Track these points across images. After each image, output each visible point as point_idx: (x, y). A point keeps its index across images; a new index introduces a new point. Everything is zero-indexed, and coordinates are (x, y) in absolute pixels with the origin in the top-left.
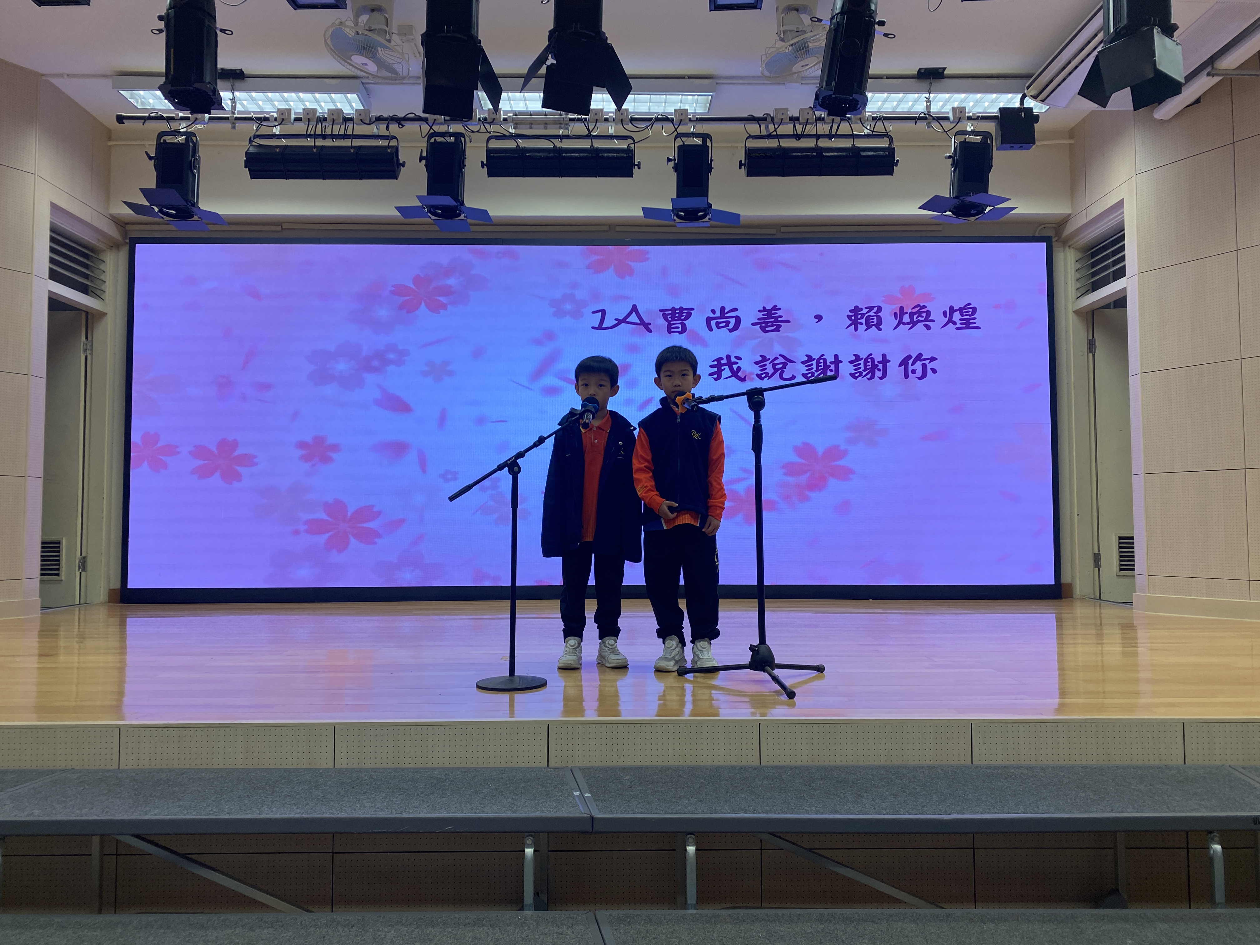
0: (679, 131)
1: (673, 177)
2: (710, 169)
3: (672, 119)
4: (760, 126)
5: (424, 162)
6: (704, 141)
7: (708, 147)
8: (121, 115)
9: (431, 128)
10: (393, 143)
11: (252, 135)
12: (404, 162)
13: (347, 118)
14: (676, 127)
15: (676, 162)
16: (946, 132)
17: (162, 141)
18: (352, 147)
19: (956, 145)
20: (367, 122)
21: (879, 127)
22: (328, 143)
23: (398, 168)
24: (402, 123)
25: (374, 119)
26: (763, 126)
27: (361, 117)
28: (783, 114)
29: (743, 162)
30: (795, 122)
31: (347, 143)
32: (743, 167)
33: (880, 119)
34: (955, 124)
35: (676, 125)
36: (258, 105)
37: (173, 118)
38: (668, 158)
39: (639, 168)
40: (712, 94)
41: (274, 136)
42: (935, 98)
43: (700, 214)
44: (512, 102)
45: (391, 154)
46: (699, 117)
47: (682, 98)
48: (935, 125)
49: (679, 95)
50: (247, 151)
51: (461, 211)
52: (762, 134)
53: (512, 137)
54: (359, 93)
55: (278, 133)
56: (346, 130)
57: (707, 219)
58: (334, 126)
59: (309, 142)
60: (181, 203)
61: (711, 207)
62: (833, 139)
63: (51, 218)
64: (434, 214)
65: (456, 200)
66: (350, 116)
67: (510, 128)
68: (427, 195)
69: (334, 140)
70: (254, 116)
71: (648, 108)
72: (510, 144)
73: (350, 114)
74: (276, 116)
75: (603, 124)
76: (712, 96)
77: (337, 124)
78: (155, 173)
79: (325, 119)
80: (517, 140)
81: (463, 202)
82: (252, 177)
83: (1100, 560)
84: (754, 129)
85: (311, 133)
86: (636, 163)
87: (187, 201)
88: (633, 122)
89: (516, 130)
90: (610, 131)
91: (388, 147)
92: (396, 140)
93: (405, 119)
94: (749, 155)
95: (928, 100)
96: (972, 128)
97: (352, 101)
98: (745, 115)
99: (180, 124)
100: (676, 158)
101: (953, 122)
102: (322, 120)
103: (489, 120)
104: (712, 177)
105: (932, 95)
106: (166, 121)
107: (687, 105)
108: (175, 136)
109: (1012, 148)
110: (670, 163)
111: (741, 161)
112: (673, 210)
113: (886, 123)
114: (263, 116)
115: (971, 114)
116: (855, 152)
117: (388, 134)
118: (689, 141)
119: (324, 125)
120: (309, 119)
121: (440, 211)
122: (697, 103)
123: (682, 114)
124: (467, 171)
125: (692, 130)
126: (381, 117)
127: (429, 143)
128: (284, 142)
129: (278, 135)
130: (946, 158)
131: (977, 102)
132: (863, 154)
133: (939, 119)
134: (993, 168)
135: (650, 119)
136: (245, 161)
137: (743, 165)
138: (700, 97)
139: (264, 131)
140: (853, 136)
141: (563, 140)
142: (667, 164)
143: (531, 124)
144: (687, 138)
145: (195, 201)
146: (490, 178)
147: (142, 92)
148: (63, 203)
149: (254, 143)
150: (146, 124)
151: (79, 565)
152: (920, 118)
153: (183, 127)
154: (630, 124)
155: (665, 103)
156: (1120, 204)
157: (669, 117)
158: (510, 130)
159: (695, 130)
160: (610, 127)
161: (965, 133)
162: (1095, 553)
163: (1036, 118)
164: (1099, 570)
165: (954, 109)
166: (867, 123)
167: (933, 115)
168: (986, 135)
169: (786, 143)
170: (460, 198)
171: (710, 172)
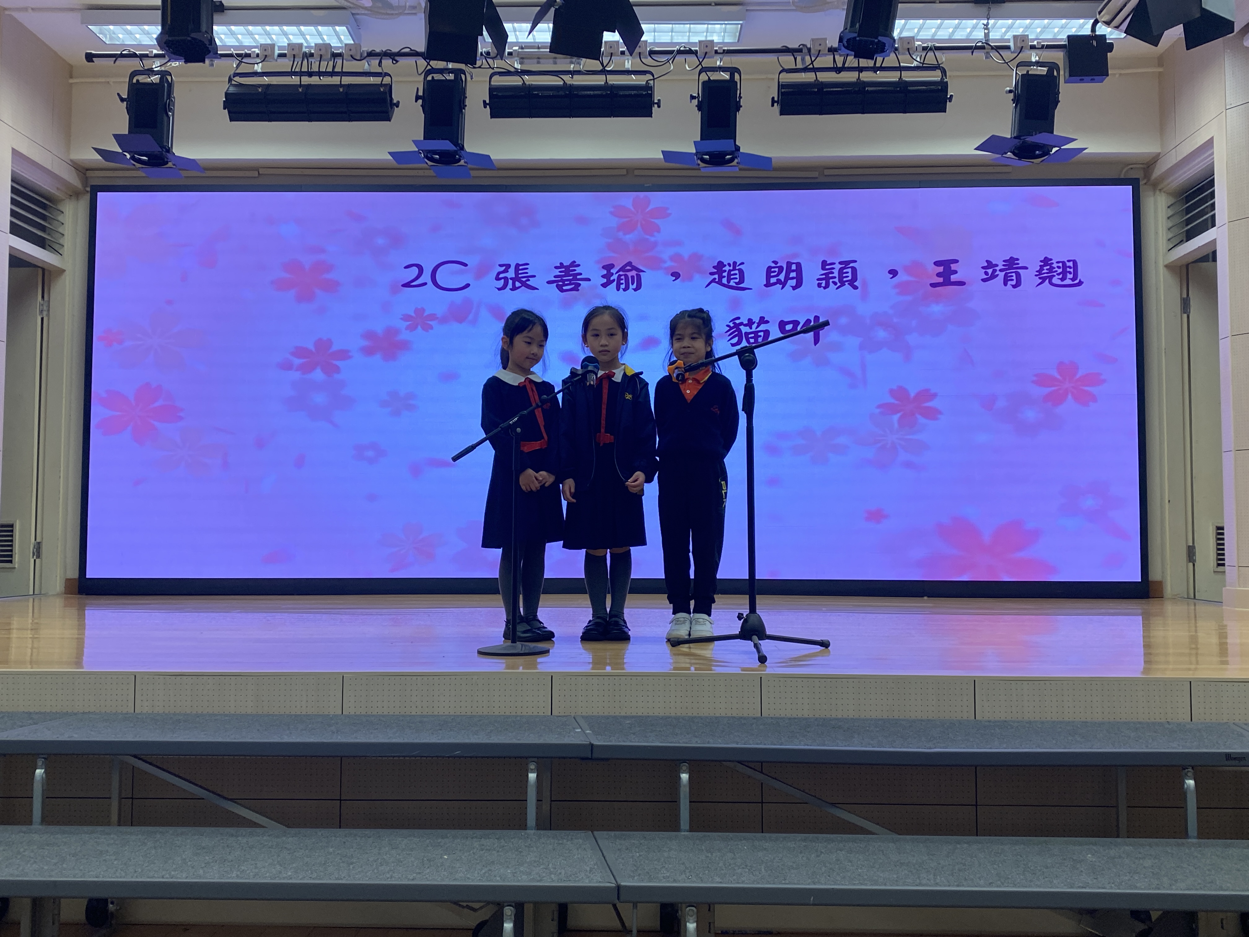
0: (704, 64)
1: (696, 117)
2: (738, 107)
3: (696, 51)
4: (795, 59)
5: (420, 102)
6: (732, 76)
7: (736, 82)
8: (91, 53)
9: (428, 64)
10: (387, 80)
11: (232, 72)
12: (398, 102)
13: (336, 53)
14: (701, 60)
15: (700, 99)
16: (1007, 63)
17: (135, 81)
18: (341, 85)
19: (1017, 78)
20: (358, 58)
21: (930, 59)
22: (315, 80)
23: (391, 108)
24: (397, 58)
25: (366, 55)
26: (799, 59)
27: (351, 53)
28: (820, 45)
29: (776, 99)
30: (835, 53)
31: (336, 80)
32: (776, 104)
33: (931, 49)
34: (1016, 54)
35: (701, 58)
36: (237, 39)
37: (146, 56)
38: (691, 95)
39: (659, 107)
40: (741, 22)
41: (256, 74)
42: (994, 25)
43: (728, 157)
44: (517, 33)
45: (384, 92)
46: (726, 48)
47: (708, 28)
48: (994, 54)
49: (705, 24)
50: (227, 90)
51: (460, 156)
52: (798, 67)
53: (517, 73)
54: (348, 26)
55: (259, 70)
56: (334, 67)
57: (735, 163)
58: (321, 63)
59: (295, 80)
60: (156, 149)
61: (739, 150)
62: (878, 72)
63: (12, 166)
64: (432, 159)
65: (456, 144)
66: (339, 52)
67: (516, 62)
68: (424, 139)
69: (321, 78)
70: (234, 52)
71: (670, 38)
72: (515, 81)
73: (338, 48)
74: (259, 52)
75: (618, 58)
76: (741, 25)
77: (324, 60)
78: (128, 117)
79: (312, 55)
80: (522, 77)
81: (463, 146)
82: (231, 120)
83: (1194, 554)
84: (788, 61)
85: (297, 70)
86: (656, 101)
87: (162, 147)
88: (652, 55)
89: (523, 65)
90: (626, 66)
91: (381, 85)
92: (390, 78)
93: (400, 54)
94: (783, 90)
95: (986, 26)
96: (1037, 58)
97: (340, 34)
98: (779, 46)
99: (154, 62)
100: (700, 95)
101: (1014, 52)
102: (308, 56)
103: (492, 55)
104: (740, 117)
105: (991, 22)
106: (139, 59)
107: (715, 34)
108: (148, 75)
109: (1082, 81)
110: (693, 101)
111: (773, 98)
112: (696, 154)
113: (937, 53)
114: (243, 52)
115: (1035, 43)
116: (902, 85)
117: (380, 71)
118: (715, 76)
119: (310, 60)
120: (294, 55)
121: (437, 156)
122: (725, 32)
123: (707, 46)
124: (467, 111)
125: (718, 63)
126: (373, 52)
127: (426, 81)
128: (266, 80)
129: (260, 73)
130: (1006, 92)
131: (1045, 27)
132: (909, 88)
133: (997, 48)
134: (1059, 104)
135: (671, 52)
136: (224, 101)
137: (776, 102)
138: (728, 26)
139: (243, 69)
140: (900, 69)
141: (575, 76)
142: (691, 102)
143: (539, 58)
144: (712, 73)
145: (170, 146)
146: (493, 119)
147: (112, 27)
148: (24, 150)
149: (233, 83)
150: (117, 62)
151: (33, 551)
152: (977, 48)
153: (156, 65)
154: (649, 58)
155: (689, 32)
156: (1210, 143)
157: (693, 49)
158: (516, 66)
159: (722, 64)
160: (626, 61)
161: (1030, 64)
162: (1189, 547)
163: (1110, 47)
164: (1194, 565)
165: (1015, 37)
166: (916, 53)
167: (992, 44)
168: (1052, 66)
169: (824, 77)
170: (459, 142)
171: (738, 110)
